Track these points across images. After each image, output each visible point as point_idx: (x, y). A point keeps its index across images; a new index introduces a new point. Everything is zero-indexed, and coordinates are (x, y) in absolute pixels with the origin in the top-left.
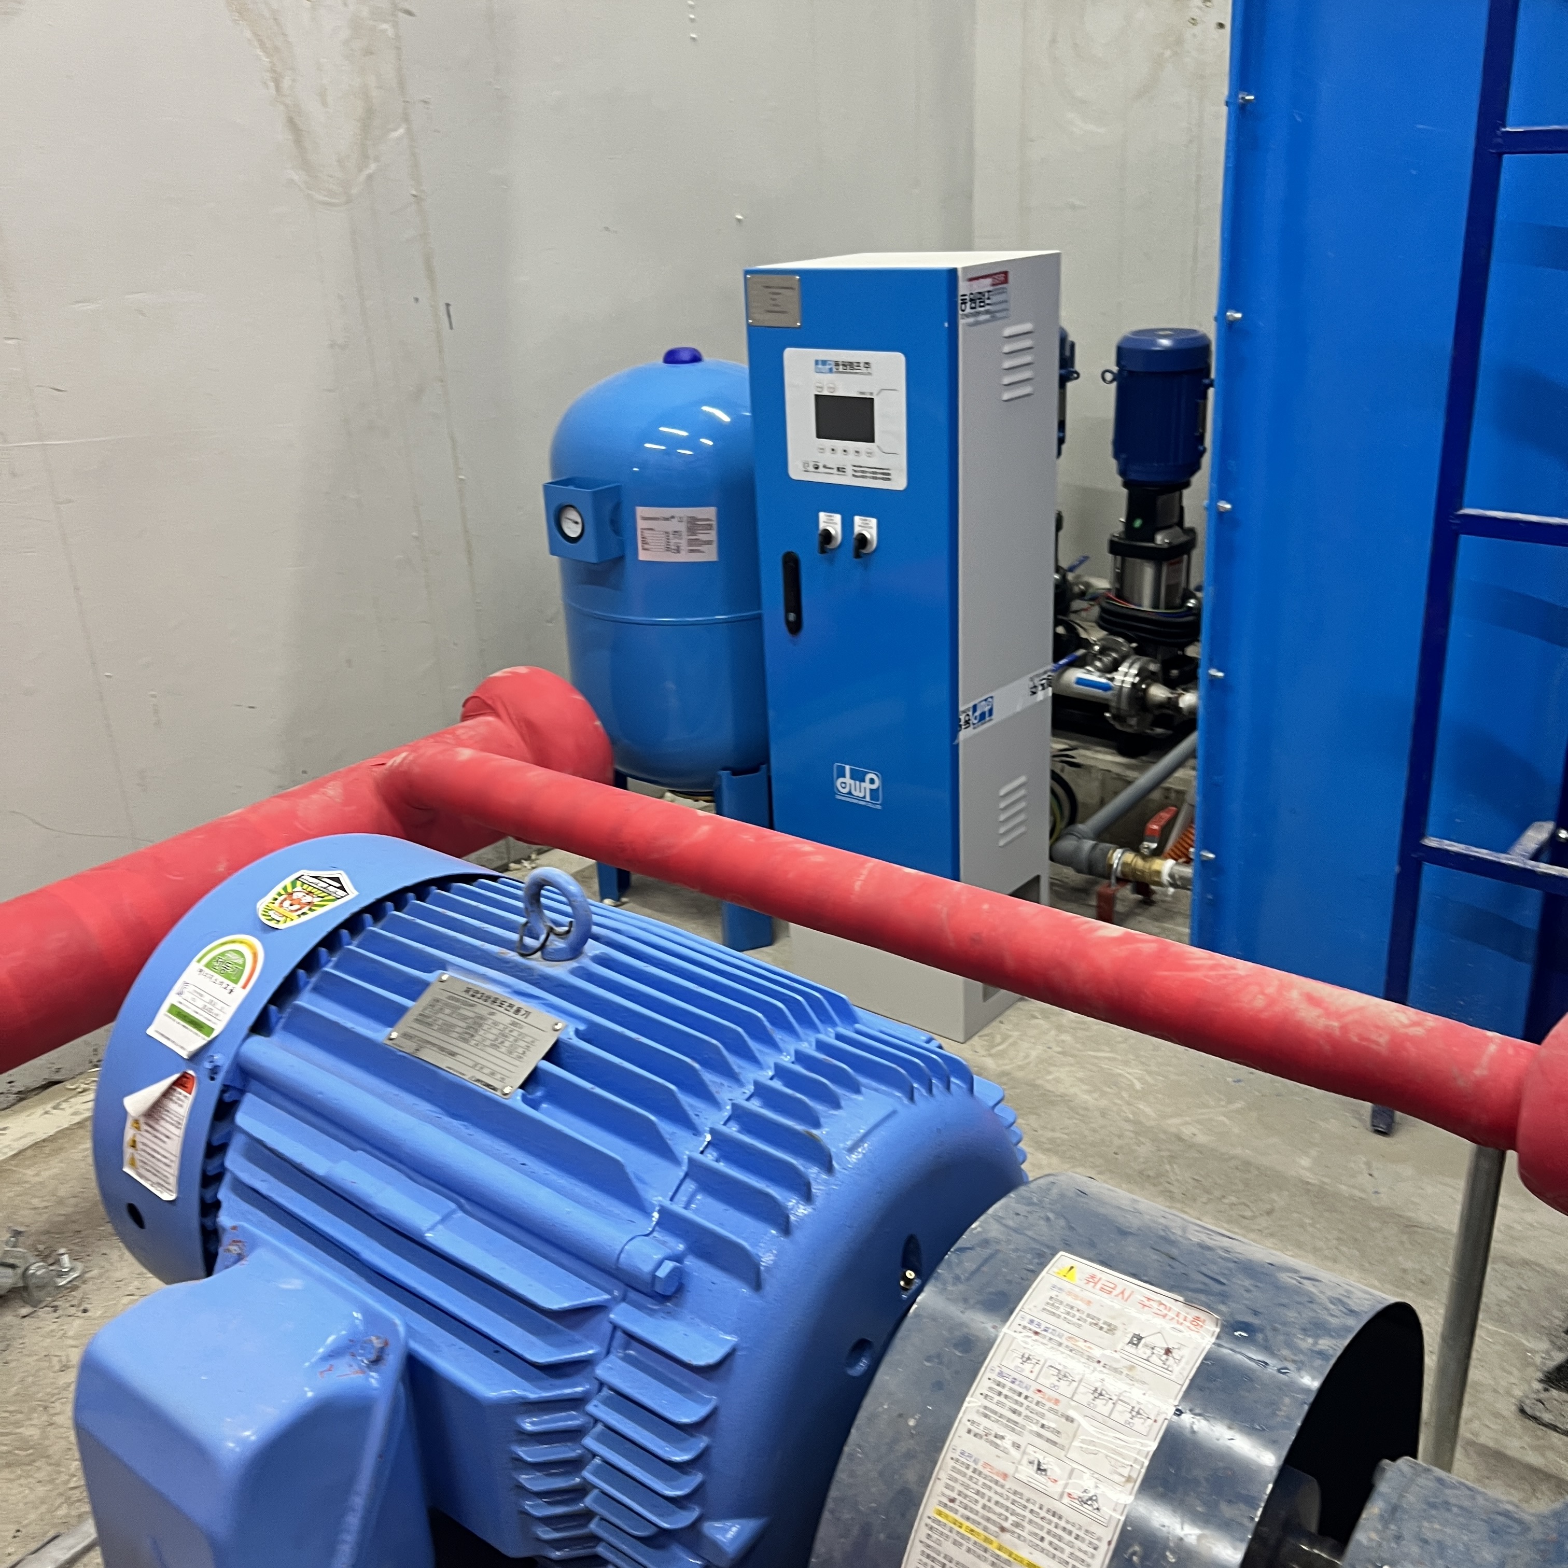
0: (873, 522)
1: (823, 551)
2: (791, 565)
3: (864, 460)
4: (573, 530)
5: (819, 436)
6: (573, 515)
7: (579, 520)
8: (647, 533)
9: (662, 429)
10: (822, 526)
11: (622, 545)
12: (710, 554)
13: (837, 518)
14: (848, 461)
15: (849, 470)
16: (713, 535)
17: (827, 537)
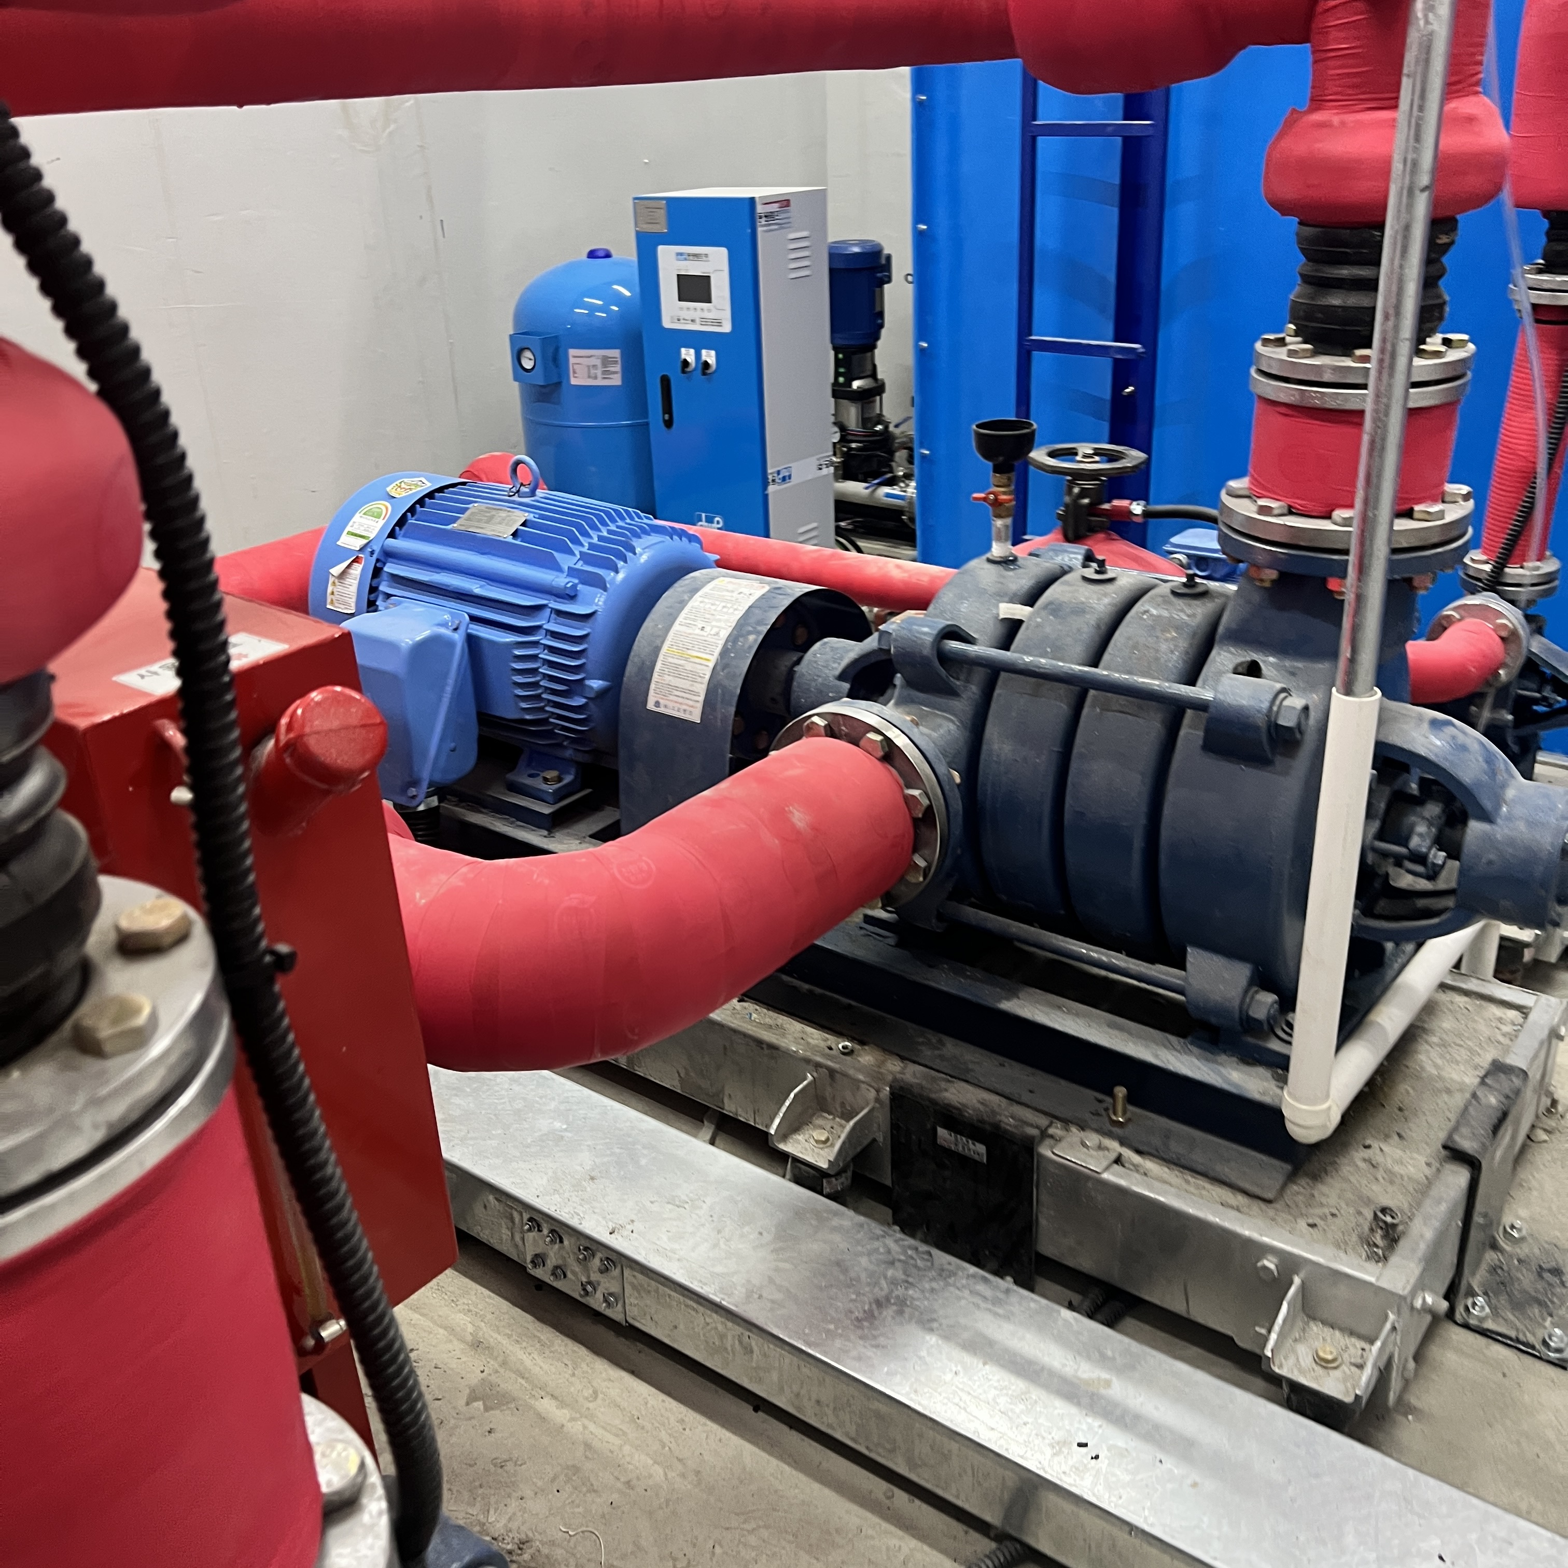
0: (713, 353)
1: (684, 372)
2: (666, 382)
3: (707, 315)
4: (528, 364)
5: (681, 299)
6: (528, 354)
7: (532, 357)
8: (576, 367)
9: (586, 299)
10: (683, 356)
11: (560, 376)
12: (616, 380)
13: (692, 351)
14: (697, 315)
15: (698, 321)
16: (618, 368)
17: (685, 363)
